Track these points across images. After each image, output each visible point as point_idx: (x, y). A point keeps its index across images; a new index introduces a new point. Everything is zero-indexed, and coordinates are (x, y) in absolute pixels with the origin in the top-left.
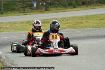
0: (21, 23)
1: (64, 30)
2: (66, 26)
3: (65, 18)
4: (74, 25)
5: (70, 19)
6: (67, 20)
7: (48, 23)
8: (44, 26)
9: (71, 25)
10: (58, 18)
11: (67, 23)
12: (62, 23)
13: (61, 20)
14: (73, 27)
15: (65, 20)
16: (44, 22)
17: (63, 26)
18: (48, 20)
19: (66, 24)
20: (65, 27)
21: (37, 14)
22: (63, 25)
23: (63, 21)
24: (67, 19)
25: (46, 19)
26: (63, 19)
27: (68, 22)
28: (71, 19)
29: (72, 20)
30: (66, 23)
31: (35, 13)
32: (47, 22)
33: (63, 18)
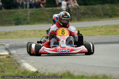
3: (97, 27)
6: (100, 28)
9: (103, 33)
11: (99, 31)
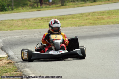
0: (34, 20)
1: (83, 27)
2: (85, 22)
3: (84, 14)
4: (94, 22)
5: (89, 14)
6: (87, 16)
7: (65, 19)
9: (91, 21)
10: (75, 14)
11: (87, 20)
12: (80, 19)
13: (80, 16)
14: (93, 23)
15: (84, 15)
17: (81, 23)
18: (65, 16)
19: (85, 20)
20: (84, 24)
21: (52, 9)
22: (82, 21)
23: (82, 17)
24: (86, 14)
25: (63, 15)
26: (81, 15)
27: (87, 18)
28: (91, 14)
29: (92, 16)
30: (85, 19)
31: (50, 8)
32: (63, 19)
33: (82, 13)
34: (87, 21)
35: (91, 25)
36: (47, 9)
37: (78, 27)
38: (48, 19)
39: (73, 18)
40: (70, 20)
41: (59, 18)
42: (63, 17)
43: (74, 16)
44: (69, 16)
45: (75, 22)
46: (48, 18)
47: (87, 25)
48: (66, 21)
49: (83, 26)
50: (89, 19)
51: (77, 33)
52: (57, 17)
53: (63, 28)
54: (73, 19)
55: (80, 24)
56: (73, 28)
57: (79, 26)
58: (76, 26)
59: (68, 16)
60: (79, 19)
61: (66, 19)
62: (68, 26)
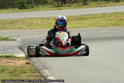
0: (55, 19)
1: (105, 28)
2: (108, 23)
3: (106, 14)
5: (112, 15)
6: (109, 16)
7: (86, 19)
8: (81, 22)
9: (114, 22)
10: (98, 14)
11: (109, 20)
12: (103, 19)
14: (116, 24)
15: (106, 16)
16: (81, 18)
18: (87, 16)
19: (107, 21)
20: (106, 25)
21: (74, 9)
22: (104, 22)
23: (104, 17)
24: (109, 14)
25: (84, 15)
26: (104, 15)
27: (110, 18)
28: (113, 15)
29: (115, 16)
30: (108, 19)
32: (85, 18)
33: (104, 13)
34: (110, 22)
35: (114, 26)
36: (68, 7)
37: (99, 28)
38: (69, 19)
39: (95, 18)
40: (92, 20)
41: (80, 18)
42: (84, 17)
43: (96, 16)
44: (91, 16)
45: (97, 23)
46: (69, 17)
47: (109, 26)
48: (87, 21)
49: (106, 26)
50: (111, 20)
51: (99, 34)
52: (79, 17)
53: (84, 28)
54: (95, 20)
55: (102, 24)
56: (95, 28)
57: (101, 27)
58: (98, 26)
59: (89, 16)
60: (101, 20)
61: (88, 19)
62: (89, 26)
